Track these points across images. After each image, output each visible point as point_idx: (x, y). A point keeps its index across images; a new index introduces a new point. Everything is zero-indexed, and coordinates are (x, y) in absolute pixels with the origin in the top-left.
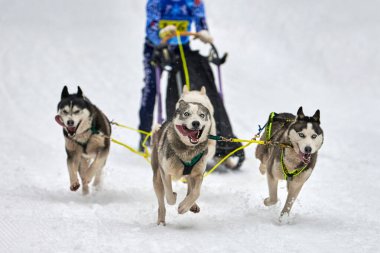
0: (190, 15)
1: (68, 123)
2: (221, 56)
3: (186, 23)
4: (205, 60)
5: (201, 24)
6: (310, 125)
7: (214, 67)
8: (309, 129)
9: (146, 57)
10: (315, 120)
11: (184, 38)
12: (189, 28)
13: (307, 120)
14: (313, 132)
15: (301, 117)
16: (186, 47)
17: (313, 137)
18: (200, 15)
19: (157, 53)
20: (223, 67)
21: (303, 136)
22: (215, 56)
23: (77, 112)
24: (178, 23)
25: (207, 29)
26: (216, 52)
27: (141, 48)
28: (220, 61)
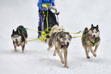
0: (50, 2)
1: (16, 40)
2: (58, 13)
3: (49, 4)
4: (54, 14)
5: (53, 4)
6: (95, 29)
7: (56, 16)
8: (95, 30)
9: (39, 13)
10: (97, 28)
11: (49, 8)
12: (50, 5)
13: (94, 28)
14: (96, 31)
15: (93, 27)
16: (49, 10)
17: (96, 32)
18: (53, 2)
19: (41, 12)
20: (58, 15)
21: (93, 32)
22: (56, 13)
23: (18, 36)
24: (47, 4)
25: (55, 6)
26: (57, 11)
27: (38, 11)
28: (58, 14)
